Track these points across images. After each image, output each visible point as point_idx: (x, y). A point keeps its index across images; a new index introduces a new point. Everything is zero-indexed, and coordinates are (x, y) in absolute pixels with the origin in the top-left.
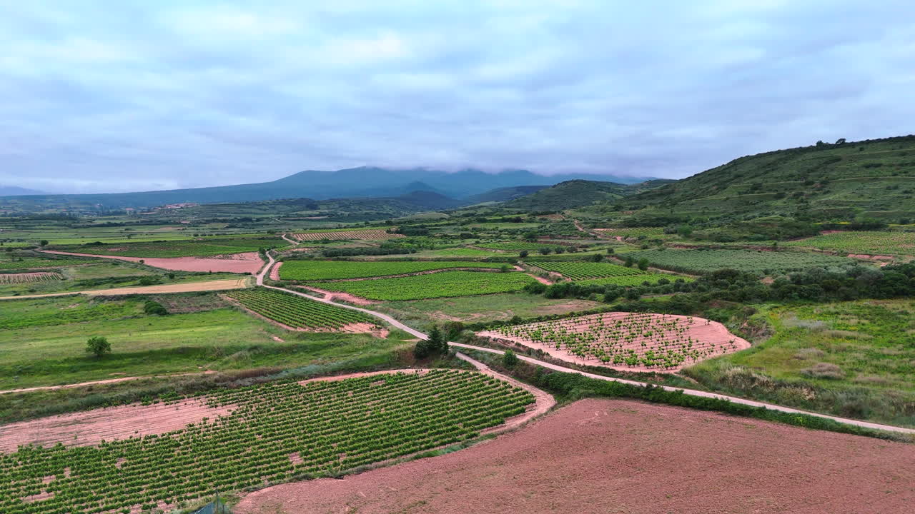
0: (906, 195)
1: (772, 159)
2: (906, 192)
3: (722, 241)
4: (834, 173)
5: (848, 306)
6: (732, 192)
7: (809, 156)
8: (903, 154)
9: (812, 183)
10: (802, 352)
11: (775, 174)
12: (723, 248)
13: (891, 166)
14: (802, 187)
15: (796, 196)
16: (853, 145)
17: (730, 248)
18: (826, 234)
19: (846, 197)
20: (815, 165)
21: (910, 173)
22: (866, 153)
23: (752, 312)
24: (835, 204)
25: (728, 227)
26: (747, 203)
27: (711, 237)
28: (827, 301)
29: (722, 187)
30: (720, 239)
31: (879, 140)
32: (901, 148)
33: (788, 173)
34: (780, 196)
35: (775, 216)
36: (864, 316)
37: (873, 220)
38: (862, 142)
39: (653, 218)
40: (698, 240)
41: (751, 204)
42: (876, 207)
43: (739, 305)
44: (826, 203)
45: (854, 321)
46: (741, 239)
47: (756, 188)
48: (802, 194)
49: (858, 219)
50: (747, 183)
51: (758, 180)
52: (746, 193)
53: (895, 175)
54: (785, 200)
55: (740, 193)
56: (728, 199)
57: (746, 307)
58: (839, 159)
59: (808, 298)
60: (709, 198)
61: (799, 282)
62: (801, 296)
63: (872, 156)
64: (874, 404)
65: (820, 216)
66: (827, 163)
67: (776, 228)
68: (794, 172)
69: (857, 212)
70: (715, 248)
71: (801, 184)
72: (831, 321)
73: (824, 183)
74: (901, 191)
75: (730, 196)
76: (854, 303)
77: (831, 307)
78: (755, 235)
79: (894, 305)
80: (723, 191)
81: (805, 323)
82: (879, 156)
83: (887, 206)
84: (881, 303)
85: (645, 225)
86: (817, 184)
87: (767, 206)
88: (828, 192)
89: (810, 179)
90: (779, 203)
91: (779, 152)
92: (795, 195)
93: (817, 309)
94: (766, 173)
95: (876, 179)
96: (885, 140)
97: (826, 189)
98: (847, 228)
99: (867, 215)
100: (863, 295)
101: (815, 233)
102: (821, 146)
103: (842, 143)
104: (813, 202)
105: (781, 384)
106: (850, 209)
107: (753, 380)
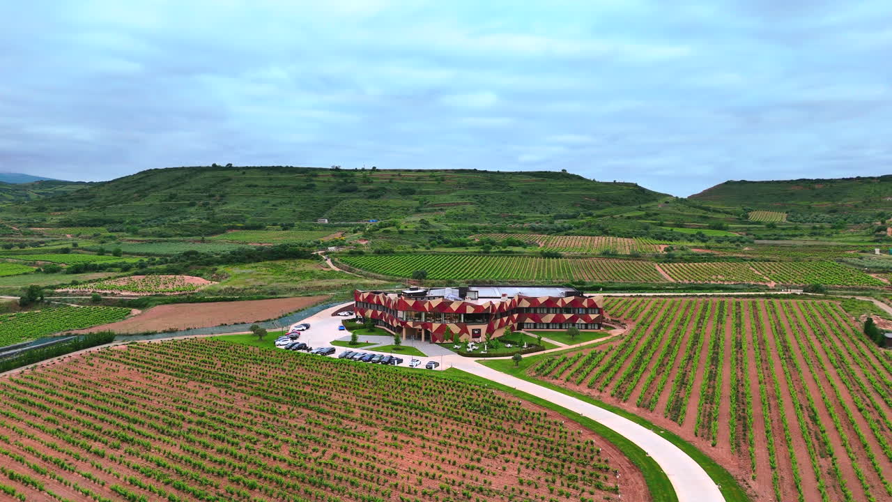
0: (274, 207)
1: (179, 174)
2: (274, 205)
3: (164, 237)
4: (228, 190)
5: (259, 264)
6: (154, 199)
7: (208, 174)
8: (271, 179)
9: (213, 196)
10: (248, 280)
11: (186, 187)
12: (166, 241)
13: (264, 187)
14: (208, 199)
15: (205, 205)
16: (237, 169)
17: (172, 241)
18: (230, 232)
19: (238, 207)
20: (215, 182)
21: (275, 193)
22: (247, 176)
23: (216, 269)
24: (232, 212)
25: (165, 227)
26: (168, 209)
27: (154, 234)
28: (250, 262)
29: (143, 195)
30: (161, 235)
31: (254, 168)
32: (268, 174)
33: (195, 186)
34: (192, 205)
35: (194, 219)
36: (268, 267)
37: (258, 224)
38: (244, 168)
39: (89, 219)
40: (144, 236)
41: (171, 210)
42: (258, 215)
43: (207, 267)
44: (226, 211)
45: (264, 269)
46: (176, 235)
47: (172, 197)
48: (208, 204)
49: (248, 222)
50: (166, 192)
51: (173, 191)
52: (165, 201)
53: (266, 193)
54: (196, 207)
55: (161, 201)
56: (151, 205)
57: (211, 268)
58: (230, 179)
59: (240, 262)
60: (134, 203)
61: (234, 254)
62: (238, 261)
63: (250, 179)
64: (279, 290)
65: (225, 220)
66: (222, 181)
67: (198, 228)
68: (200, 186)
69: (247, 218)
70: (160, 241)
71: (207, 196)
72: (254, 270)
73: (222, 196)
74: (270, 205)
75: (152, 203)
76: (263, 263)
77: (253, 265)
78: (185, 233)
79: (279, 263)
80: (146, 198)
81: (244, 271)
82: (255, 179)
83: (263, 214)
84: (274, 262)
85: (82, 225)
86: (218, 197)
87: (184, 212)
88: (226, 203)
89: (212, 193)
90: (192, 209)
91: (183, 168)
92: (203, 204)
93: (247, 266)
94: (178, 185)
95: (254, 196)
96: (258, 168)
97: (224, 201)
98: (242, 228)
99: (253, 220)
100: (266, 259)
101: (223, 231)
102: (215, 167)
103: (229, 167)
104: (217, 210)
105: (245, 289)
106: (242, 216)
107: (233, 289)
